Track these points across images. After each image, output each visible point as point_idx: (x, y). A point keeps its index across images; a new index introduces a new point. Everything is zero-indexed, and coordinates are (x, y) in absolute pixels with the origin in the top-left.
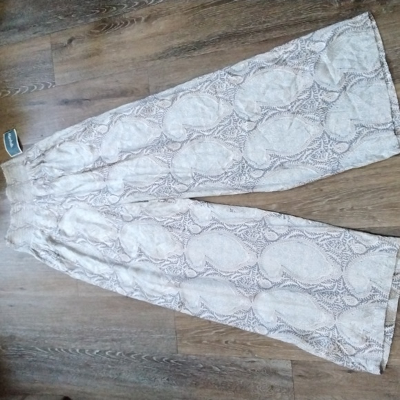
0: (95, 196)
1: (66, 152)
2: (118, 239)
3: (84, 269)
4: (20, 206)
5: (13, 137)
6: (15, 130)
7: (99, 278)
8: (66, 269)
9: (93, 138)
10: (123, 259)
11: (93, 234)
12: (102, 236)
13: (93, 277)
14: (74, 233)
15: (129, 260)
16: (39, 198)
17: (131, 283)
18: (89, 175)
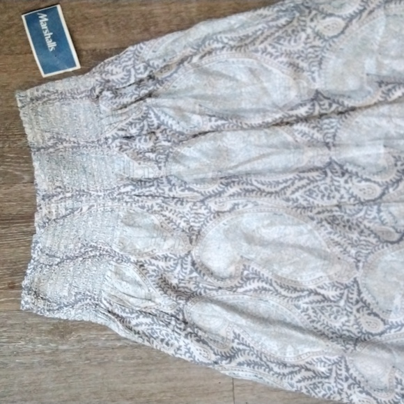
0: (311, 181)
1: (220, 75)
2: (355, 281)
3: (259, 355)
4: (69, 203)
5: (55, 25)
6: (59, 7)
7: (304, 373)
8: (214, 358)
9: (300, 47)
10: (365, 328)
11: (286, 271)
12: (312, 276)
13: (291, 373)
14: (232, 269)
15: (381, 328)
16: (140, 182)
17: (385, 380)
18: (284, 134)
